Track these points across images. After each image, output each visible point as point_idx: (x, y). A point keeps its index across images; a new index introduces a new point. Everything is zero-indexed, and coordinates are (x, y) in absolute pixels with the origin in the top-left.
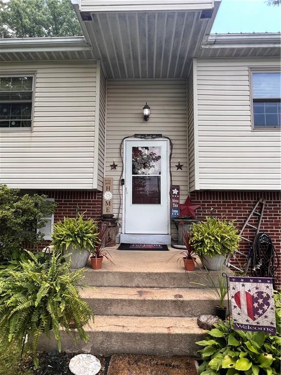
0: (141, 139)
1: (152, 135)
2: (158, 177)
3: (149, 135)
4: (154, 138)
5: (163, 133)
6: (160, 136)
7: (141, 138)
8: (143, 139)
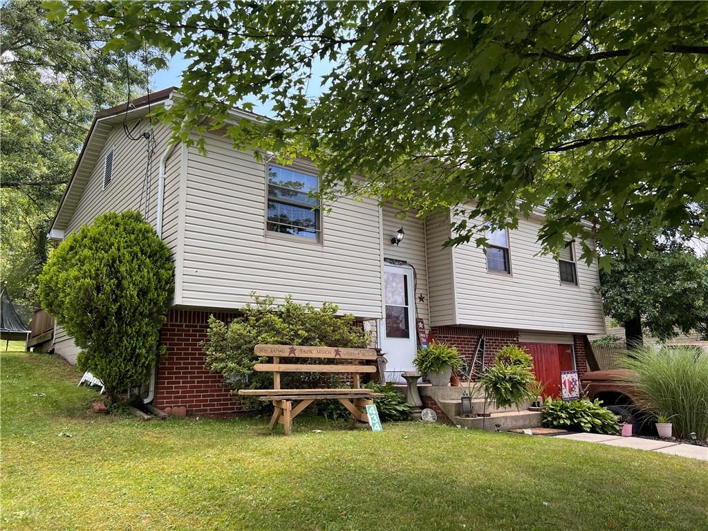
0: (389, 264)
1: (400, 261)
2: (405, 308)
3: (397, 260)
4: (401, 265)
5: (408, 261)
6: (404, 263)
7: (391, 263)
8: (392, 265)
